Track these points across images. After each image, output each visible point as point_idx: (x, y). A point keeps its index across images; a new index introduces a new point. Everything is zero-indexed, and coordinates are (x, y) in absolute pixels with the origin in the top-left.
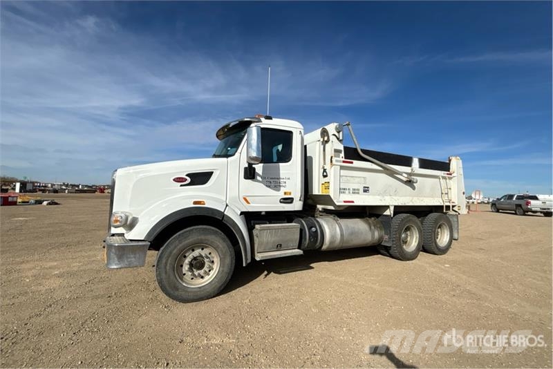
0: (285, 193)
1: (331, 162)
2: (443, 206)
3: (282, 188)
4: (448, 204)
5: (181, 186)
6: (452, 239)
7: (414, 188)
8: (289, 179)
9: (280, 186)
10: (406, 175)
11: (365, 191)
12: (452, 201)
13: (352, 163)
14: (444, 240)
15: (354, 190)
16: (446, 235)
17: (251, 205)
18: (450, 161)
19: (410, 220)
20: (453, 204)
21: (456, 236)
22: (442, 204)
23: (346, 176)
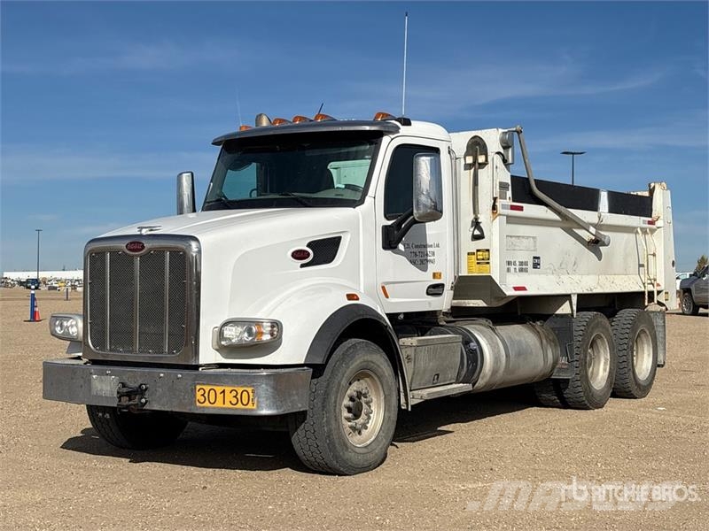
0: (435, 275)
1: (494, 207)
2: (644, 293)
3: (430, 265)
4: (650, 288)
5: (302, 266)
6: (656, 365)
7: (599, 256)
8: (438, 246)
9: (427, 261)
10: (592, 230)
11: (536, 266)
12: (658, 281)
13: (521, 209)
14: (644, 367)
15: (521, 263)
16: (646, 355)
17: (391, 300)
18: (652, 191)
19: (597, 325)
20: (659, 289)
21: (661, 359)
22: (643, 289)
23: (511, 237)
